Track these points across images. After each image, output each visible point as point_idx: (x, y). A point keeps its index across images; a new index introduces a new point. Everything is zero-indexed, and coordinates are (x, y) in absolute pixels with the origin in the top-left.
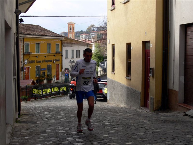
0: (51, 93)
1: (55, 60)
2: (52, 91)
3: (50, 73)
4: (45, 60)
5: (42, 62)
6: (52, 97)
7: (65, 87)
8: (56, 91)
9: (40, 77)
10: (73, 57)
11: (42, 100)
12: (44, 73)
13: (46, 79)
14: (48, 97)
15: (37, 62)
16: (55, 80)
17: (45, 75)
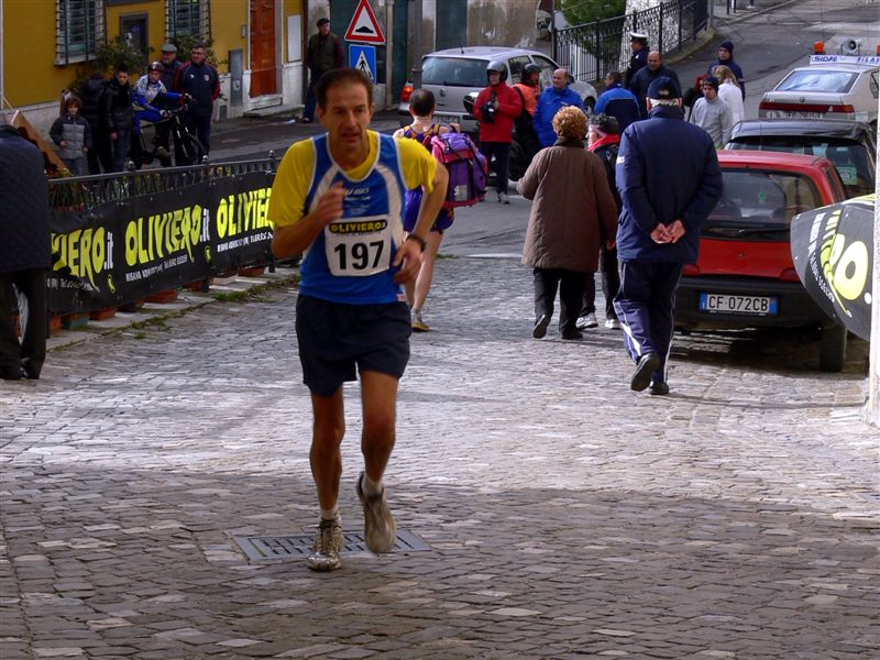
0: (214, 251)
2: (221, 233)
3: (196, 31)
6: (222, 299)
8: (261, 222)
9: (102, 62)
11: (115, 336)
12: (139, 25)
14: (187, 298)
16: (241, 90)
17: (150, 45)
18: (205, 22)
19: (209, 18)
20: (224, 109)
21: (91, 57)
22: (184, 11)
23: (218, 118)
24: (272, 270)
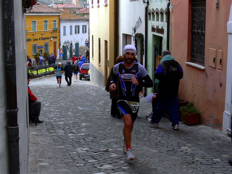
0: (46, 73)
1: (53, 37)
2: (47, 71)
4: (42, 38)
5: (38, 39)
6: (47, 77)
8: (51, 70)
9: (37, 55)
10: (71, 33)
11: (37, 79)
12: (41, 51)
14: (44, 77)
15: (34, 40)
17: (43, 53)
19: (49, 50)
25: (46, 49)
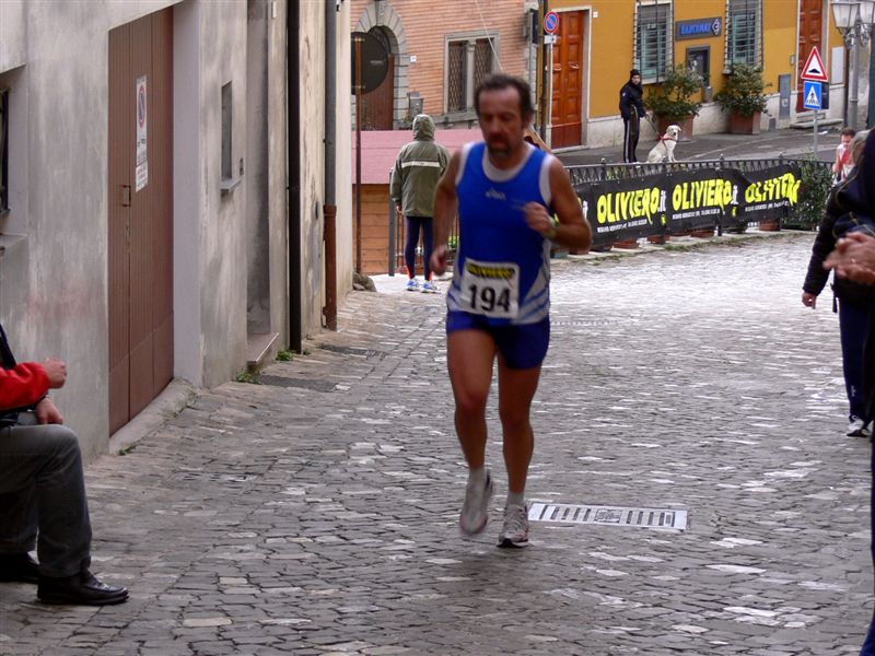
2: (676, 207)
3: (752, 61)
6: (670, 248)
7: (789, 177)
9: (669, 84)
12: (705, 53)
13: (715, 99)
14: (645, 247)
16: (789, 106)
18: (759, 53)
19: (762, 49)
20: (773, 122)
21: (661, 79)
22: (743, 43)
23: (767, 128)
24: (720, 234)
25: (744, 43)
